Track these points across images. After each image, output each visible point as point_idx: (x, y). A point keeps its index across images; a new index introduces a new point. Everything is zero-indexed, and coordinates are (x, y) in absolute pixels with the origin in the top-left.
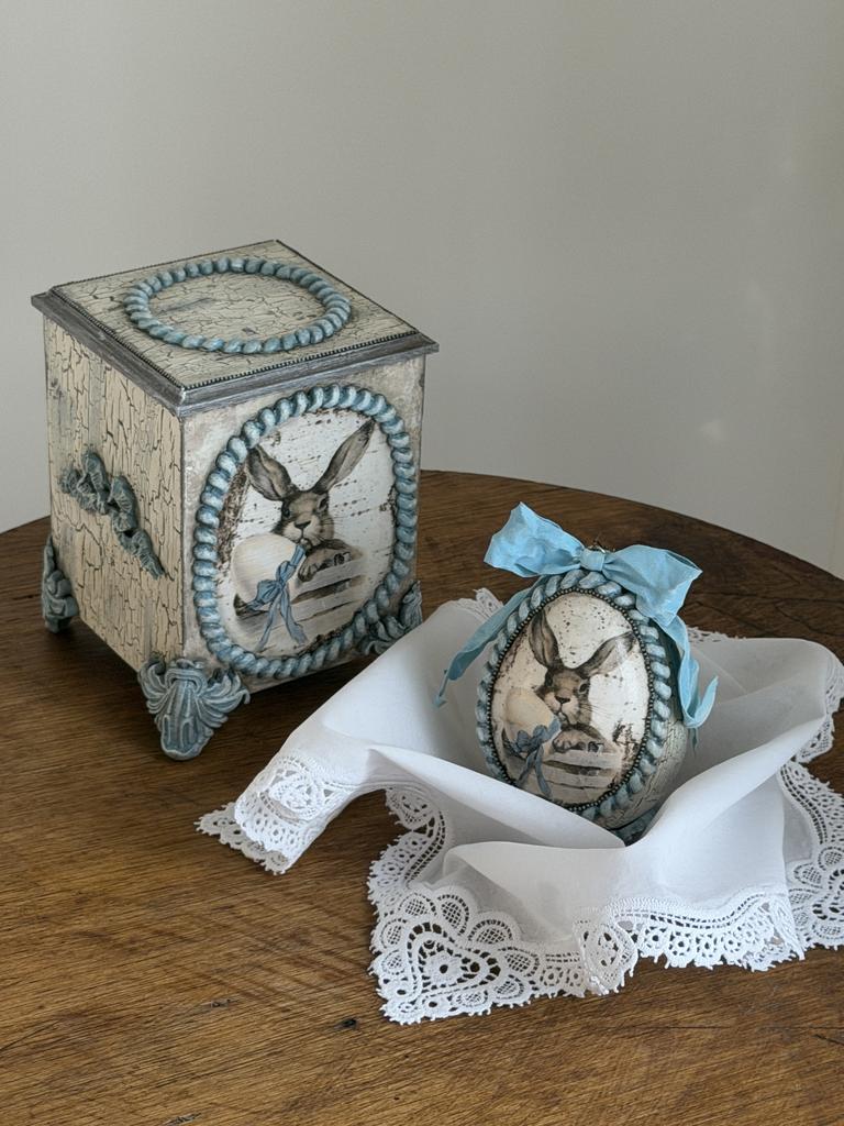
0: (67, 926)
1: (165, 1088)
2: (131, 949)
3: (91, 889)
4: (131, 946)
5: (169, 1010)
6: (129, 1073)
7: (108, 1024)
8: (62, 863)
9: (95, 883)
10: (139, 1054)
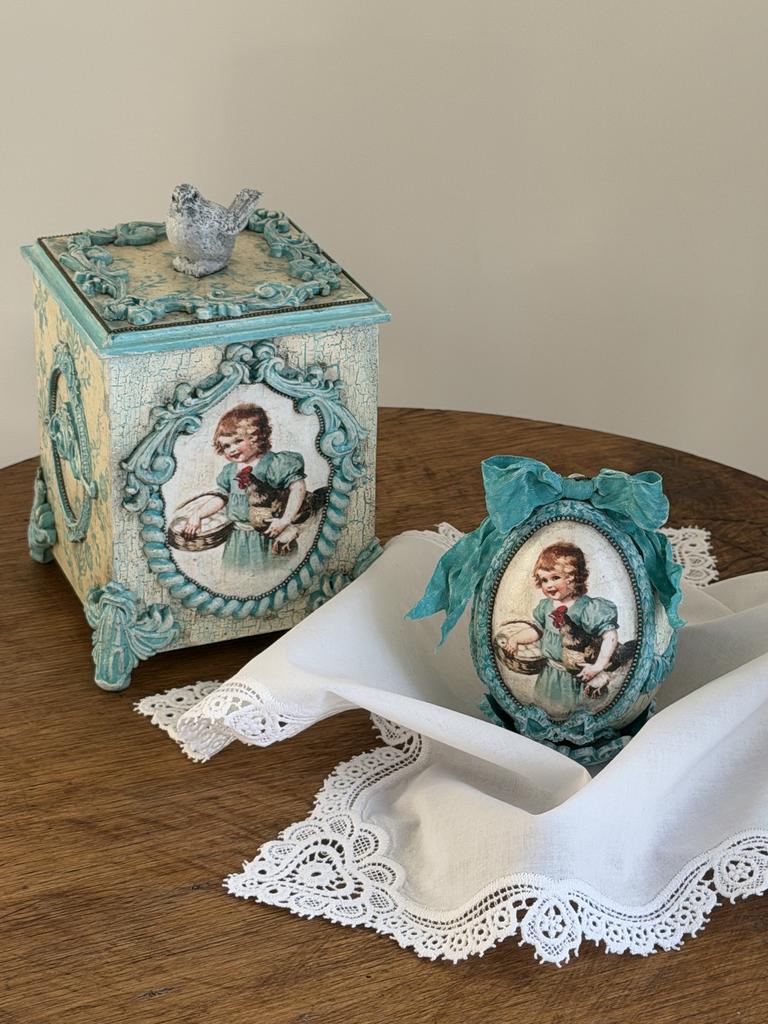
0: (55, 814)
1: (141, 964)
2: (115, 835)
3: (80, 780)
4: (115, 833)
5: (149, 892)
6: (107, 949)
7: (88, 904)
8: (54, 757)
9: (84, 775)
10: (116, 932)
